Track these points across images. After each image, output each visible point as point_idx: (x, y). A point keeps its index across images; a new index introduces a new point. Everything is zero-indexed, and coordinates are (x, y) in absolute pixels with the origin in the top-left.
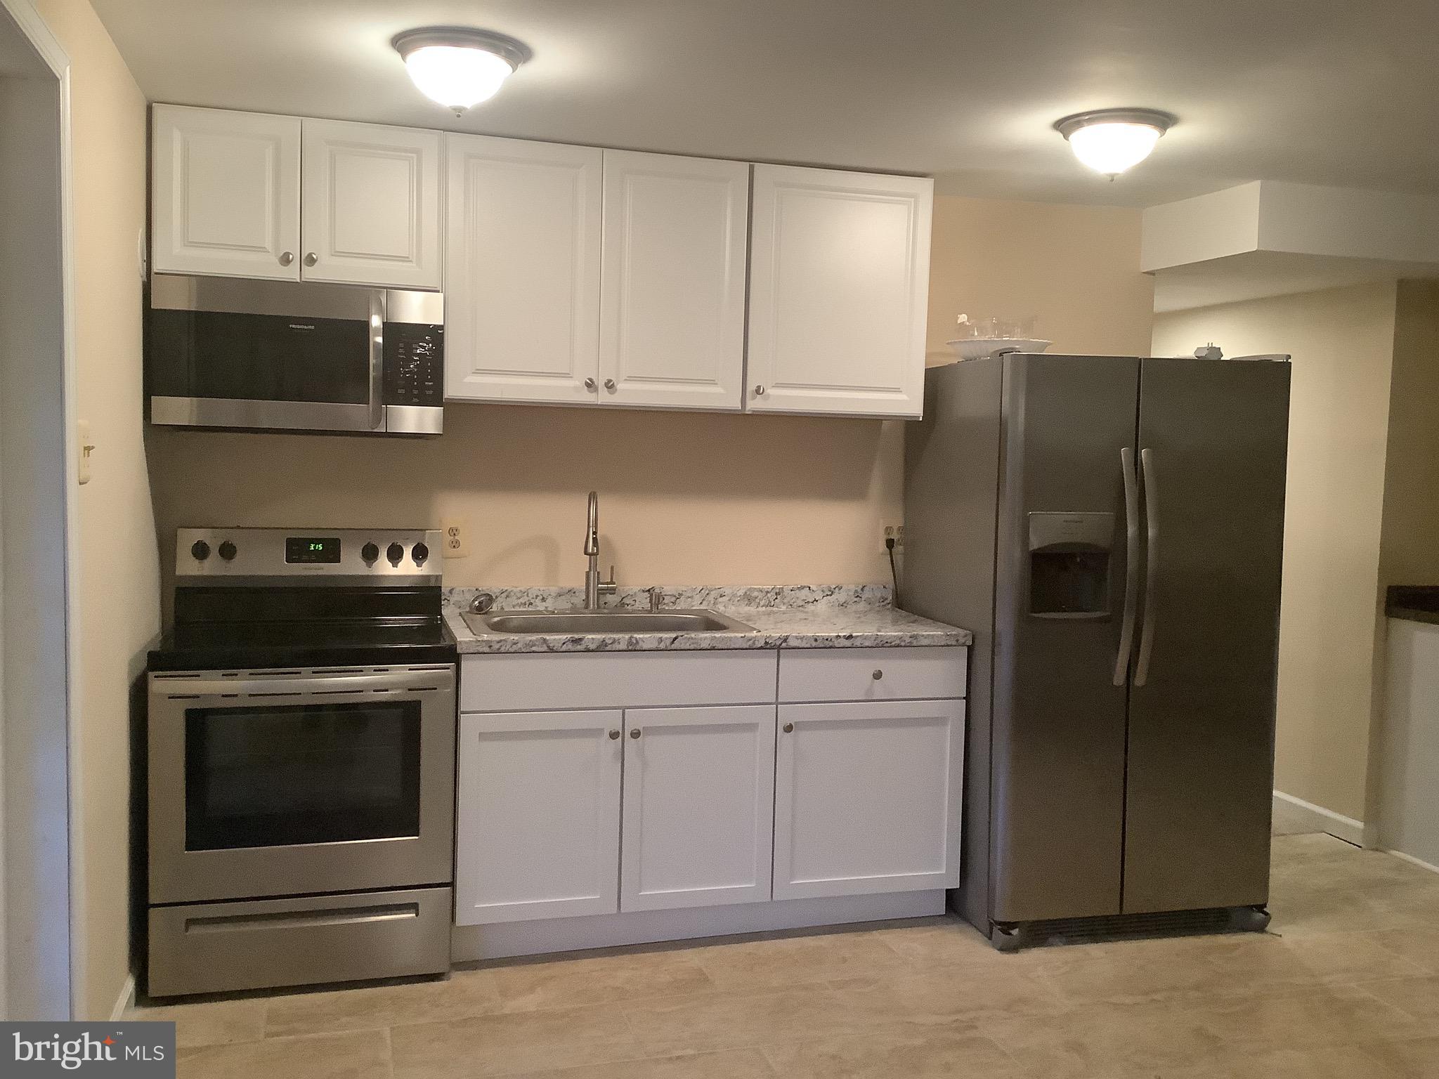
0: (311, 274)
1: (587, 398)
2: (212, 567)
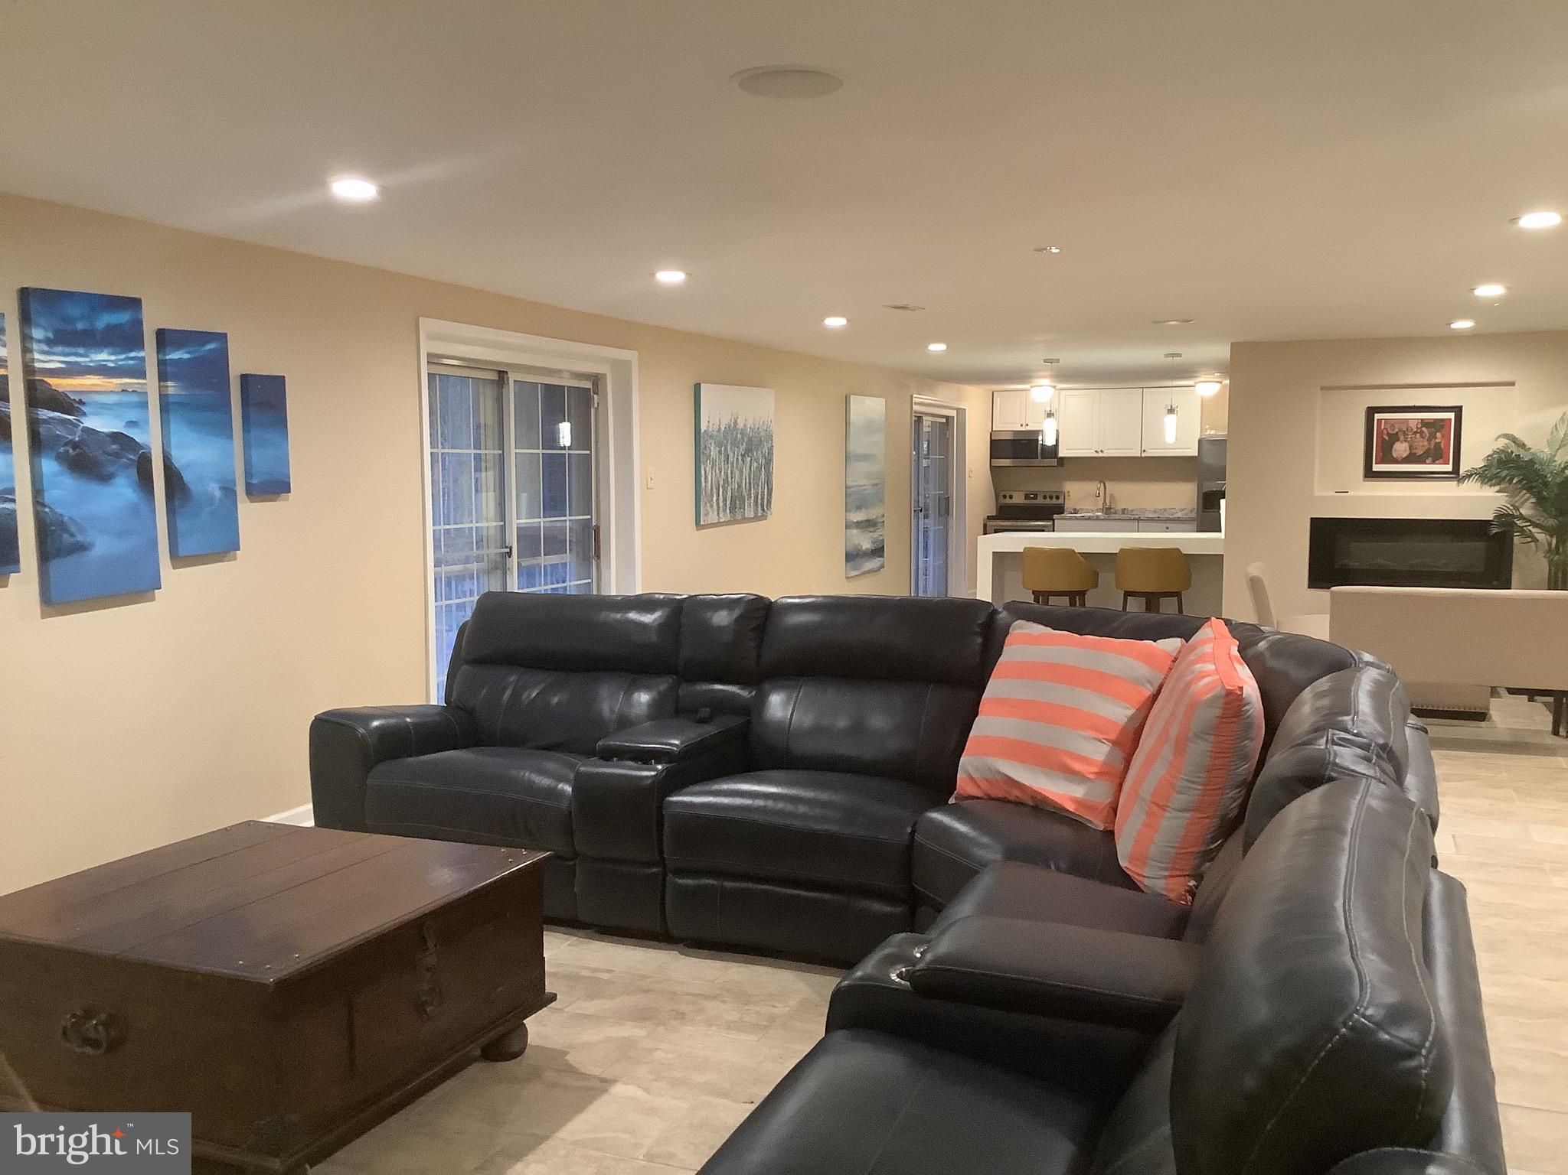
0: (1028, 428)
1: (1096, 455)
2: (1008, 501)
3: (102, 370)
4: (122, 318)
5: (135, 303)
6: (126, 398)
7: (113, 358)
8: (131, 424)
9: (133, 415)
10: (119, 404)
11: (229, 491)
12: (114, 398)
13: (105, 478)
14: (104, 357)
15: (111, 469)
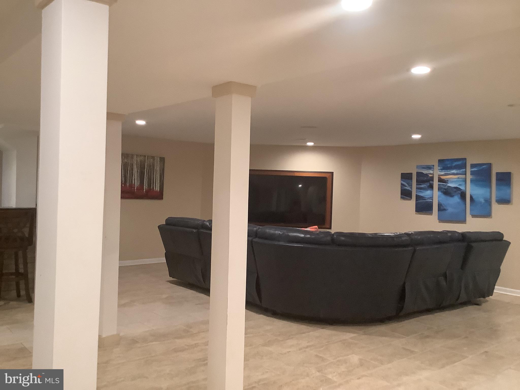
3: (453, 174)
4: (460, 163)
5: (465, 159)
6: (458, 180)
7: (456, 171)
10: (457, 181)
12: (455, 180)
13: (452, 196)
14: (454, 171)
15: (453, 194)
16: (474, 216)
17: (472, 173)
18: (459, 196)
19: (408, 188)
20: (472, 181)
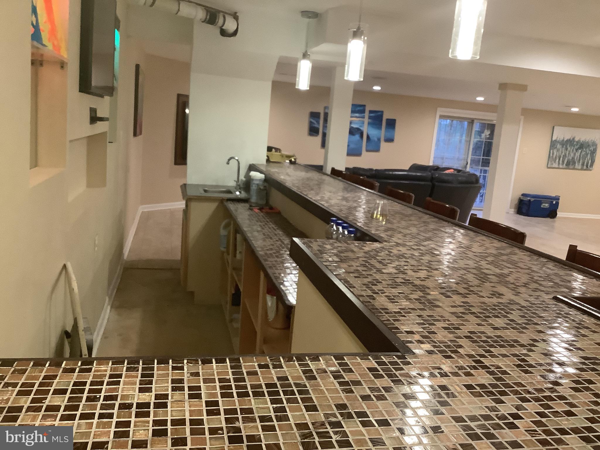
3: (356, 117)
4: (361, 108)
5: (365, 106)
6: (359, 122)
8: (361, 126)
9: (361, 125)
11: (379, 140)
12: (357, 122)
13: (354, 135)
14: (357, 115)
15: (356, 134)
16: (367, 151)
17: (370, 118)
18: (360, 134)
19: (316, 126)
20: (369, 124)
